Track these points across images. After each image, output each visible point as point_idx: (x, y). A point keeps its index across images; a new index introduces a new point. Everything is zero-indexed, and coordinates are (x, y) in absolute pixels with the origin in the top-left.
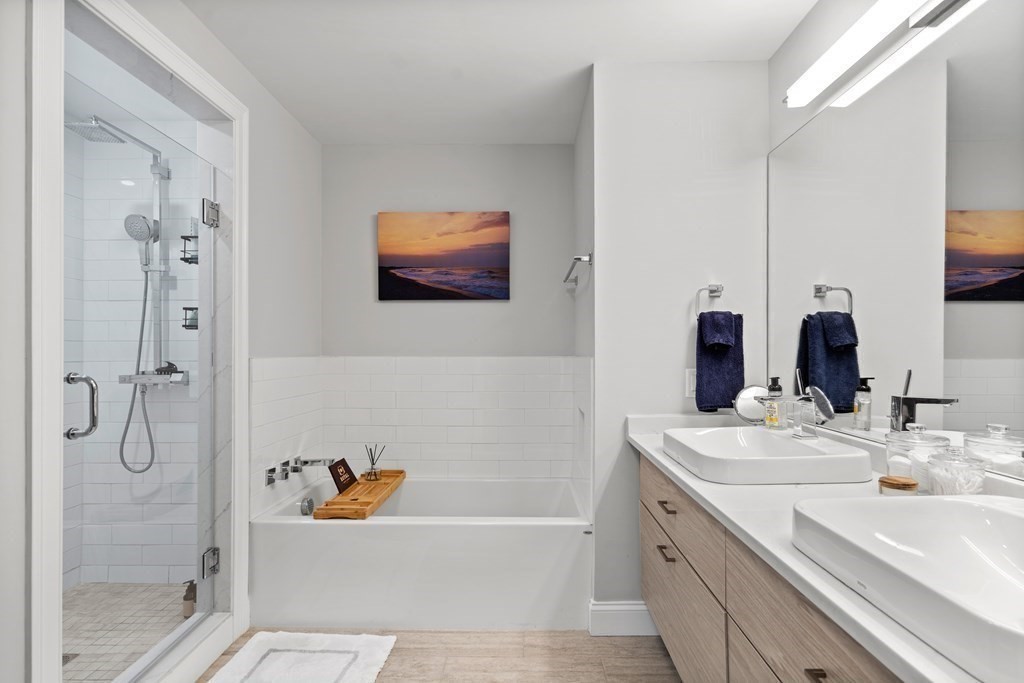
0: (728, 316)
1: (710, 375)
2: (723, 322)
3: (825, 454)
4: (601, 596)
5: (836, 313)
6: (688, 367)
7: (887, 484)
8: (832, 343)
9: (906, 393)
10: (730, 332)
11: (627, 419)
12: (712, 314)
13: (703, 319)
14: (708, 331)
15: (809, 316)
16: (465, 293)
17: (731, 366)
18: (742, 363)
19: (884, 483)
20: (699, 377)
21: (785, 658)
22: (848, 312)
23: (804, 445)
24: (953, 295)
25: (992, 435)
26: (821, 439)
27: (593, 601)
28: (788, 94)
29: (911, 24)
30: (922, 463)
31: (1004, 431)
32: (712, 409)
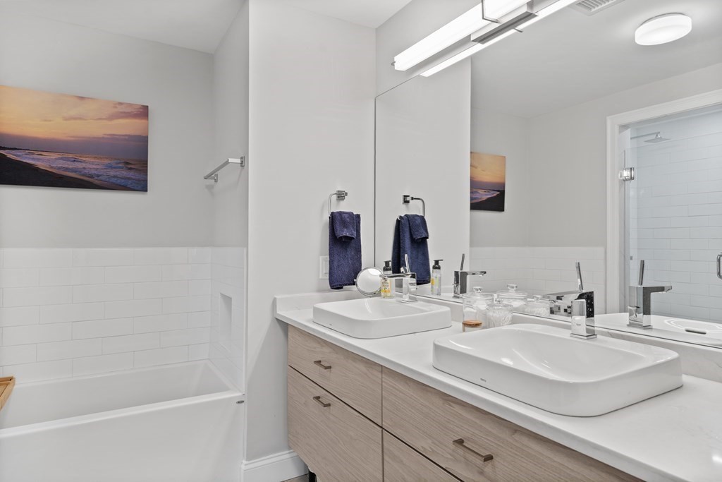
0: (351, 214)
1: (339, 261)
2: (348, 220)
3: (426, 311)
4: (251, 456)
5: (416, 215)
6: (321, 255)
7: (468, 325)
8: (415, 236)
9: (462, 269)
10: (353, 228)
11: (275, 300)
12: (340, 213)
13: (333, 217)
14: (338, 226)
15: (401, 217)
16: (97, 182)
17: (352, 253)
18: (360, 251)
19: (465, 324)
20: (331, 262)
21: (433, 443)
22: (422, 215)
23: (411, 307)
24: (475, 206)
25: (510, 291)
26: (419, 302)
27: (245, 462)
28: (395, 60)
29: (472, 38)
30: (482, 311)
31: (515, 289)
32: (340, 288)
